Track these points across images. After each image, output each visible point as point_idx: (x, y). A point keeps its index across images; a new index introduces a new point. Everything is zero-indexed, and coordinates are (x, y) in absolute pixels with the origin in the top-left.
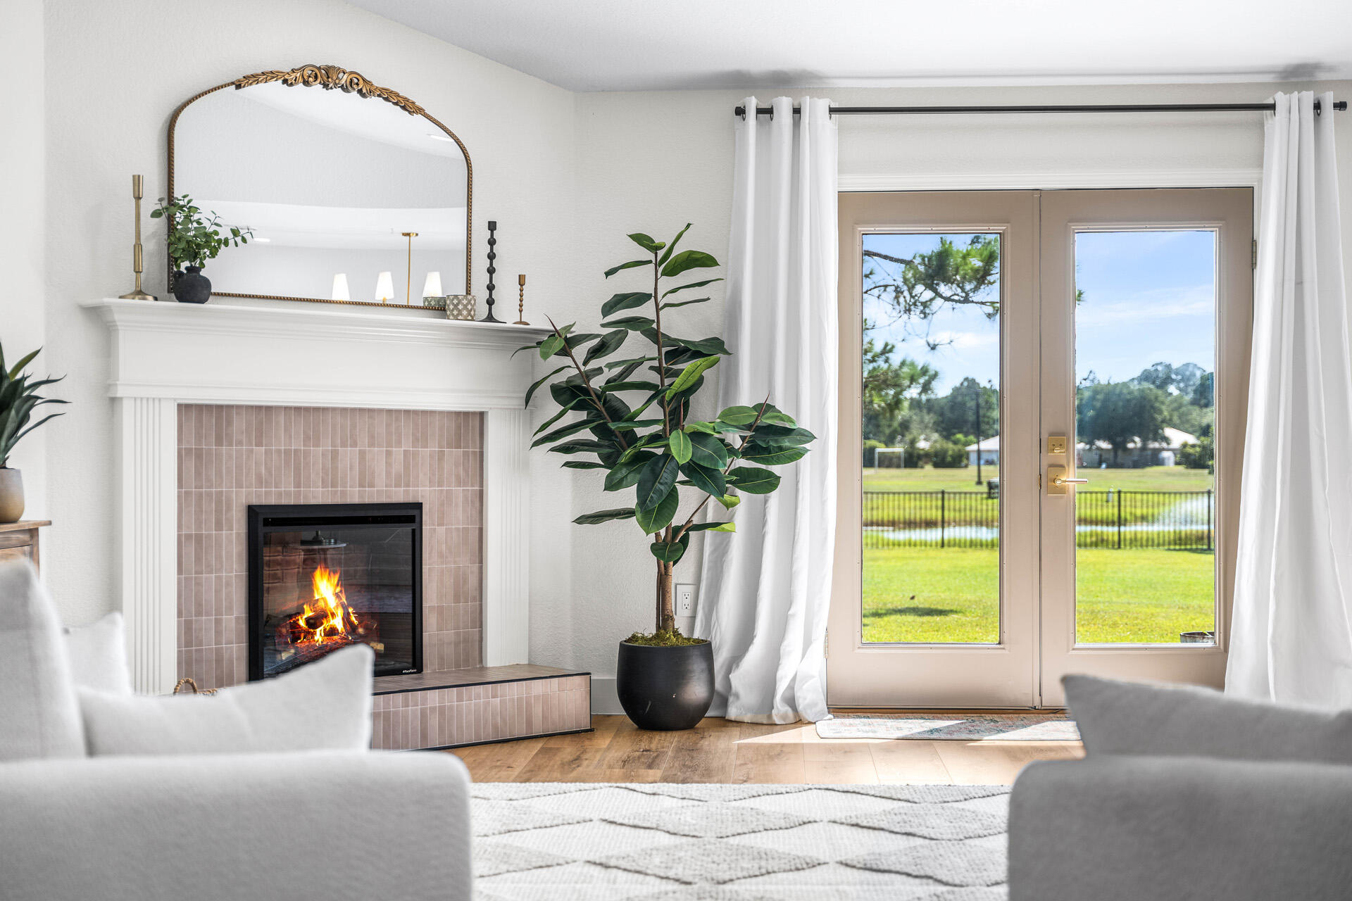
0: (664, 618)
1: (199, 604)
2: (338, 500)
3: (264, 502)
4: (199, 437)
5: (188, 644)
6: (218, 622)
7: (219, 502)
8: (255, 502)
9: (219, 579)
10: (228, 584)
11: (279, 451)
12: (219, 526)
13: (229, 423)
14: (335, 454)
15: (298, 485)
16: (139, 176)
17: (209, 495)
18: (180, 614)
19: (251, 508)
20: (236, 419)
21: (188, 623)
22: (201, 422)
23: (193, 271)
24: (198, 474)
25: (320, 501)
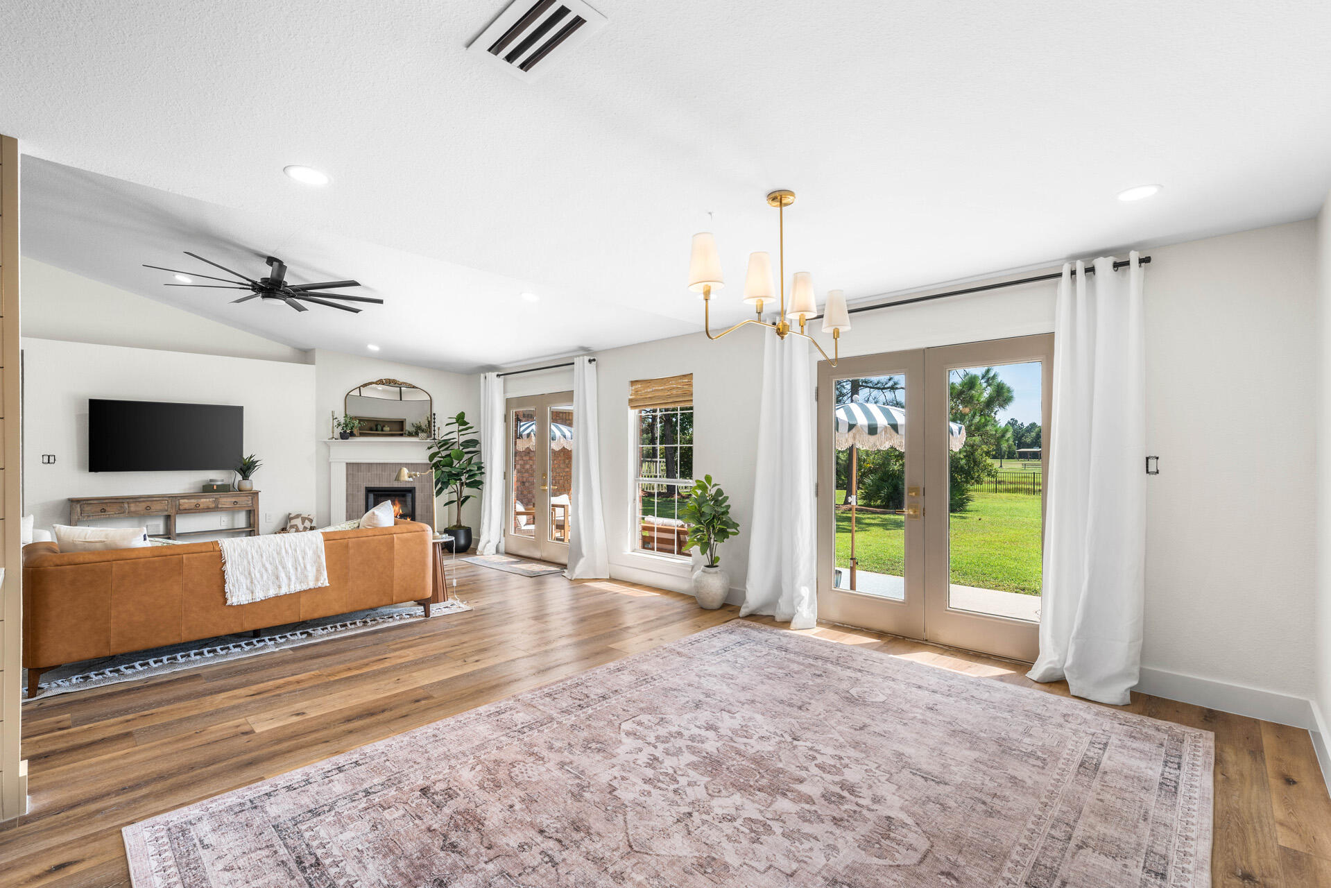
0: (459, 521)
1: (353, 510)
2: (391, 486)
3: (370, 486)
4: (353, 471)
7: (357, 486)
8: (367, 486)
11: (374, 474)
12: (357, 492)
13: (360, 467)
15: (379, 482)
16: (336, 412)
17: (356, 484)
18: (347, 512)
19: (366, 488)
20: (362, 467)
21: (350, 515)
22: (353, 469)
23: (344, 431)
24: (353, 479)
25: (386, 486)
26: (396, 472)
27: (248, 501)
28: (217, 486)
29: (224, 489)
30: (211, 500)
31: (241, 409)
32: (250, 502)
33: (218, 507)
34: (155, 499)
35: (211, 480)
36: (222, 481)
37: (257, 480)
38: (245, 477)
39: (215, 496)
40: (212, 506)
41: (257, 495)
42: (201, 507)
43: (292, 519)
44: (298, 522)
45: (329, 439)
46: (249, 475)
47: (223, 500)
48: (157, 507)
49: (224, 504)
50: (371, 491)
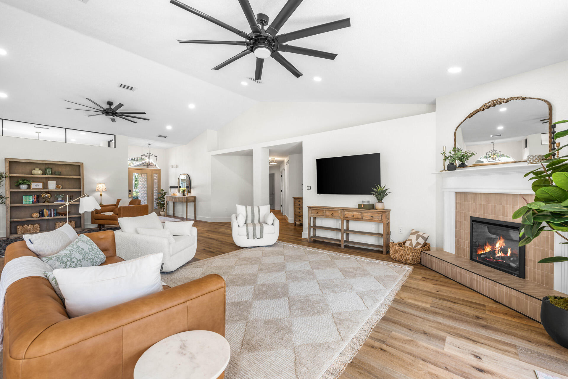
1: (460, 236)
2: (496, 219)
4: (461, 200)
5: (458, 245)
6: (464, 242)
7: (465, 214)
8: (473, 216)
9: (465, 232)
10: (467, 234)
11: (479, 204)
12: (465, 220)
13: (467, 196)
14: (495, 206)
15: (484, 213)
16: (445, 147)
17: (463, 212)
19: (471, 217)
20: (468, 196)
22: (461, 196)
23: (452, 164)
24: (460, 208)
25: (490, 218)
26: (501, 204)
27: (379, 217)
28: (364, 205)
29: (372, 207)
30: (359, 213)
31: (379, 154)
32: (381, 218)
33: (363, 219)
34: (335, 210)
35: (363, 202)
36: (369, 202)
37: (387, 203)
38: (380, 200)
40: (360, 217)
41: (386, 213)
42: (354, 217)
43: (412, 234)
44: (414, 237)
45: (440, 171)
46: (382, 199)
47: (365, 214)
48: (336, 214)
49: (366, 217)
50: (475, 221)
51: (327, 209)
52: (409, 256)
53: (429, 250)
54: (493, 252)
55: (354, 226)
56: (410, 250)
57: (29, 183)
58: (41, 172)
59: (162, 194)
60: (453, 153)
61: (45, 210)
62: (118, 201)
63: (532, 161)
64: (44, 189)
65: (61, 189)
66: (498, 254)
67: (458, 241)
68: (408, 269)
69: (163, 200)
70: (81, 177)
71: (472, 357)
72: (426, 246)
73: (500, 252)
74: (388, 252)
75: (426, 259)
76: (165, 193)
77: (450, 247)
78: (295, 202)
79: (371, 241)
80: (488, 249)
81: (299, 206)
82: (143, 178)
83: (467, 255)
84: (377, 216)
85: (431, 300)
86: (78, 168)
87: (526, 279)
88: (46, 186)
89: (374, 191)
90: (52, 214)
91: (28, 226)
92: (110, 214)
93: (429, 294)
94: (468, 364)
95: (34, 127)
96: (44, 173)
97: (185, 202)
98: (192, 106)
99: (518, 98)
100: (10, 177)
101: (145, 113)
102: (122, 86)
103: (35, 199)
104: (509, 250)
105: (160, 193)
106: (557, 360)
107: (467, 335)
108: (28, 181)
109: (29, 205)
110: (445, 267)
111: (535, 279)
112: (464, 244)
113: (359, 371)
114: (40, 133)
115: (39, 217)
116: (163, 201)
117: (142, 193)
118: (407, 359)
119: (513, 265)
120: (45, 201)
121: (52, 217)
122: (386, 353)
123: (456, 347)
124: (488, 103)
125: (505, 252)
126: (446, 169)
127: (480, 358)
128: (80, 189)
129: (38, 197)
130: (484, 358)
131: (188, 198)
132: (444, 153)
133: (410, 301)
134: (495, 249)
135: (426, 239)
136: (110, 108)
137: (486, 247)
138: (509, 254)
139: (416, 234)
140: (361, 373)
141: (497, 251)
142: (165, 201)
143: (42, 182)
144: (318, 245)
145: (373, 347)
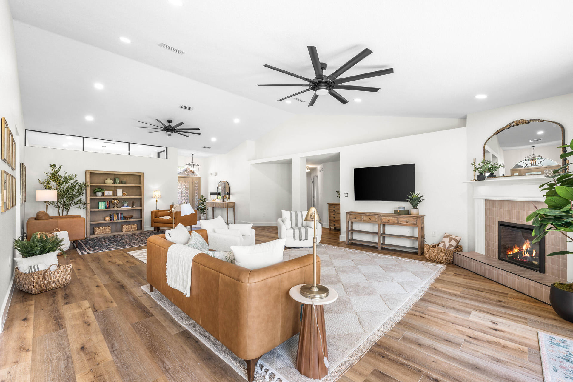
1: (490, 239)
2: (520, 223)
3: (502, 221)
4: (490, 206)
5: (488, 246)
6: (493, 243)
7: (493, 219)
8: (500, 220)
9: (493, 235)
10: (495, 237)
11: (506, 210)
12: (493, 224)
13: (495, 203)
14: (519, 212)
15: (510, 218)
16: (475, 159)
17: (492, 218)
19: (499, 222)
20: (497, 203)
21: (488, 242)
22: (490, 204)
23: (481, 174)
24: (490, 213)
25: (515, 222)
26: (524, 210)
27: (414, 221)
28: (400, 210)
29: (408, 213)
30: (395, 218)
31: (413, 165)
33: (398, 223)
34: (372, 215)
35: (398, 208)
36: (404, 208)
37: (422, 209)
38: (415, 207)
39: (397, 217)
40: (396, 222)
41: (420, 218)
42: (390, 222)
43: (445, 237)
44: (447, 240)
45: (471, 181)
46: (416, 205)
47: (401, 219)
48: (373, 219)
49: (402, 222)
50: (502, 225)
51: (364, 215)
52: (442, 256)
53: (461, 251)
54: (520, 253)
55: (390, 230)
56: (443, 250)
57: (104, 191)
58: (111, 181)
59: (203, 200)
60: (482, 164)
61: (115, 214)
62: (171, 207)
63: (548, 174)
64: (114, 196)
65: (126, 196)
66: (525, 254)
67: (488, 243)
68: (442, 267)
69: (203, 205)
70: (142, 185)
71: (491, 323)
72: (459, 247)
73: (527, 253)
74: (423, 254)
75: (458, 259)
76: (205, 199)
77: (480, 249)
78: (329, 207)
79: (407, 243)
80: (516, 250)
81: (334, 212)
82: (182, 185)
83: (495, 255)
84: (412, 221)
85: (461, 289)
86: (139, 177)
87: (546, 274)
88: (115, 194)
89: (409, 198)
90: (120, 218)
91: (102, 228)
92: (168, 218)
93: (460, 285)
94: (487, 326)
95: (104, 142)
96: (114, 183)
97: (226, 208)
98: (237, 121)
99: (537, 120)
100: (90, 186)
101: (199, 129)
102: (183, 107)
103: (107, 205)
104: (534, 251)
105: (200, 199)
106: (558, 327)
107: (489, 311)
108: (101, 189)
109: (103, 210)
110: (475, 265)
111: (552, 274)
112: (493, 246)
113: (406, 326)
114: (106, 146)
115: (110, 220)
116: (203, 207)
117: (181, 199)
118: (440, 322)
119: (536, 263)
120: (115, 207)
121: (120, 221)
122: (424, 318)
123: (479, 317)
124: (512, 123)
125: (531, 253)
126: (476, 179)
127: (497, 324)
128: (141, 196)
129: (110, 203)
130: (499, 324)
131: (229, 204)
132: (474, 165)
133: (443, 289)
134: (522, 250)
135: (458, 242)
136: (170, 125)
137: (515, 249)
138: (534, 255)
139: (449, 237)
140: (407, 328)
141: (524, 252)
142: (206, 206)
143: (112, 190)
144: (356, 247)
145: (414, 315)
